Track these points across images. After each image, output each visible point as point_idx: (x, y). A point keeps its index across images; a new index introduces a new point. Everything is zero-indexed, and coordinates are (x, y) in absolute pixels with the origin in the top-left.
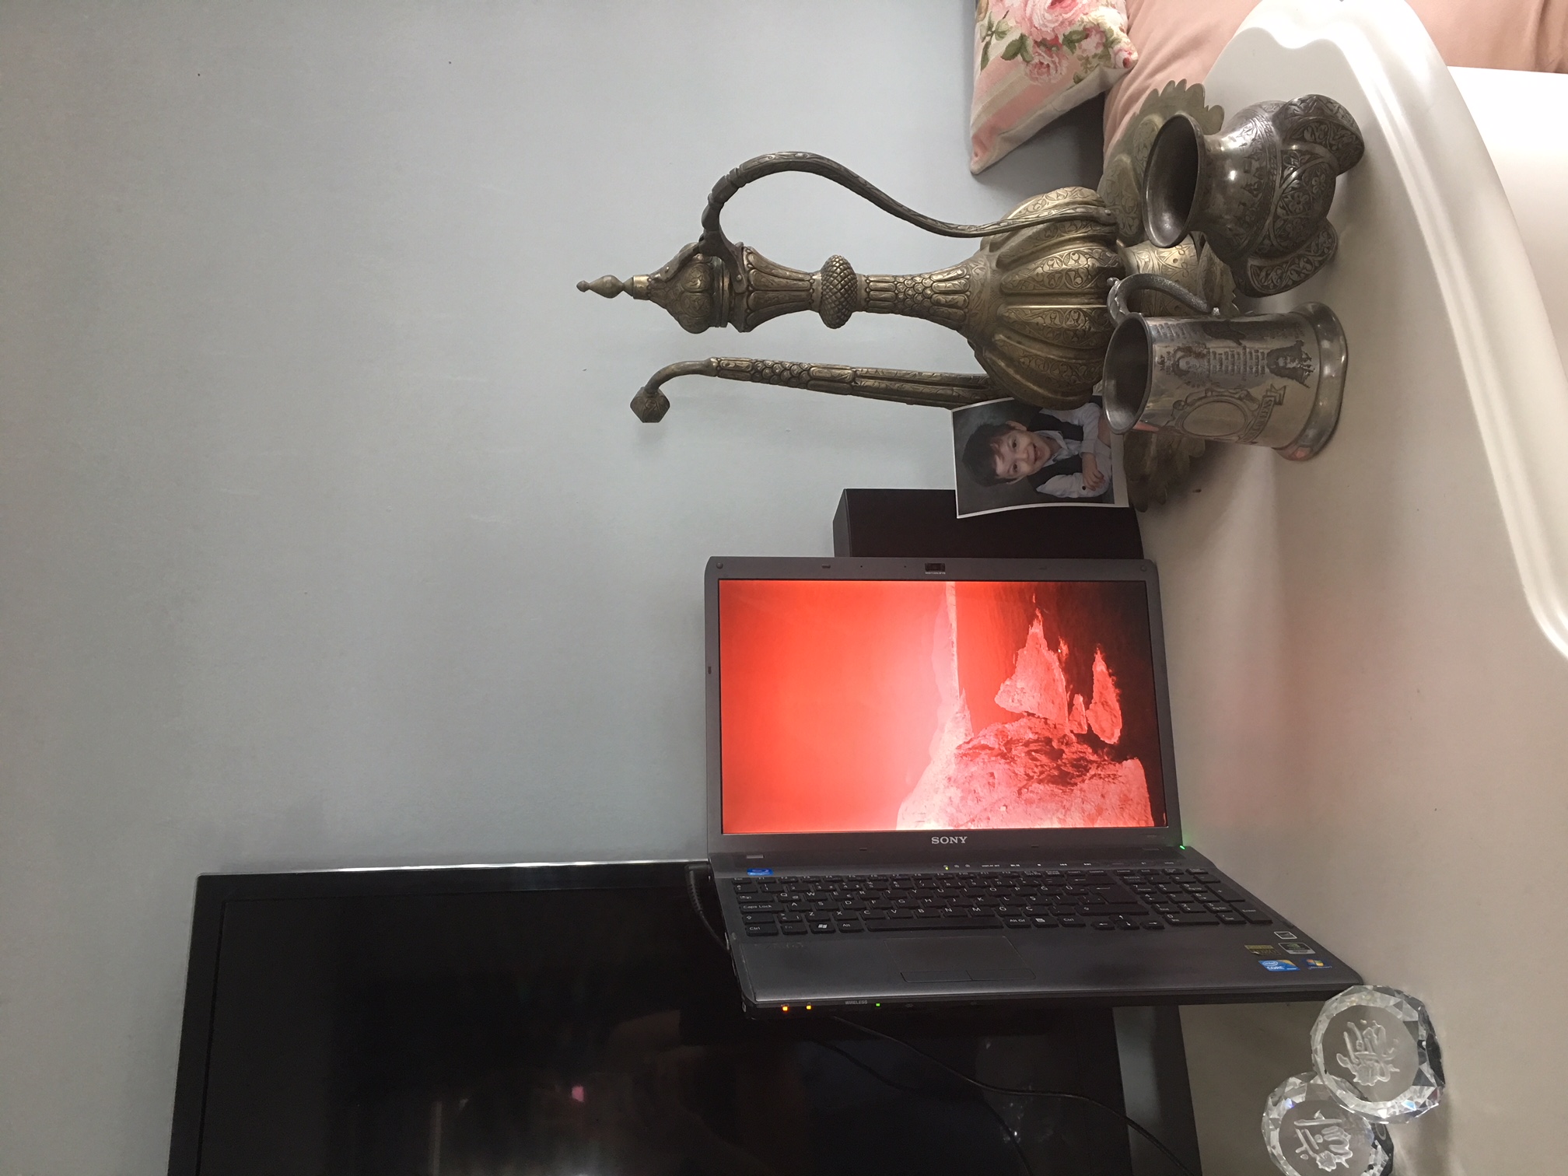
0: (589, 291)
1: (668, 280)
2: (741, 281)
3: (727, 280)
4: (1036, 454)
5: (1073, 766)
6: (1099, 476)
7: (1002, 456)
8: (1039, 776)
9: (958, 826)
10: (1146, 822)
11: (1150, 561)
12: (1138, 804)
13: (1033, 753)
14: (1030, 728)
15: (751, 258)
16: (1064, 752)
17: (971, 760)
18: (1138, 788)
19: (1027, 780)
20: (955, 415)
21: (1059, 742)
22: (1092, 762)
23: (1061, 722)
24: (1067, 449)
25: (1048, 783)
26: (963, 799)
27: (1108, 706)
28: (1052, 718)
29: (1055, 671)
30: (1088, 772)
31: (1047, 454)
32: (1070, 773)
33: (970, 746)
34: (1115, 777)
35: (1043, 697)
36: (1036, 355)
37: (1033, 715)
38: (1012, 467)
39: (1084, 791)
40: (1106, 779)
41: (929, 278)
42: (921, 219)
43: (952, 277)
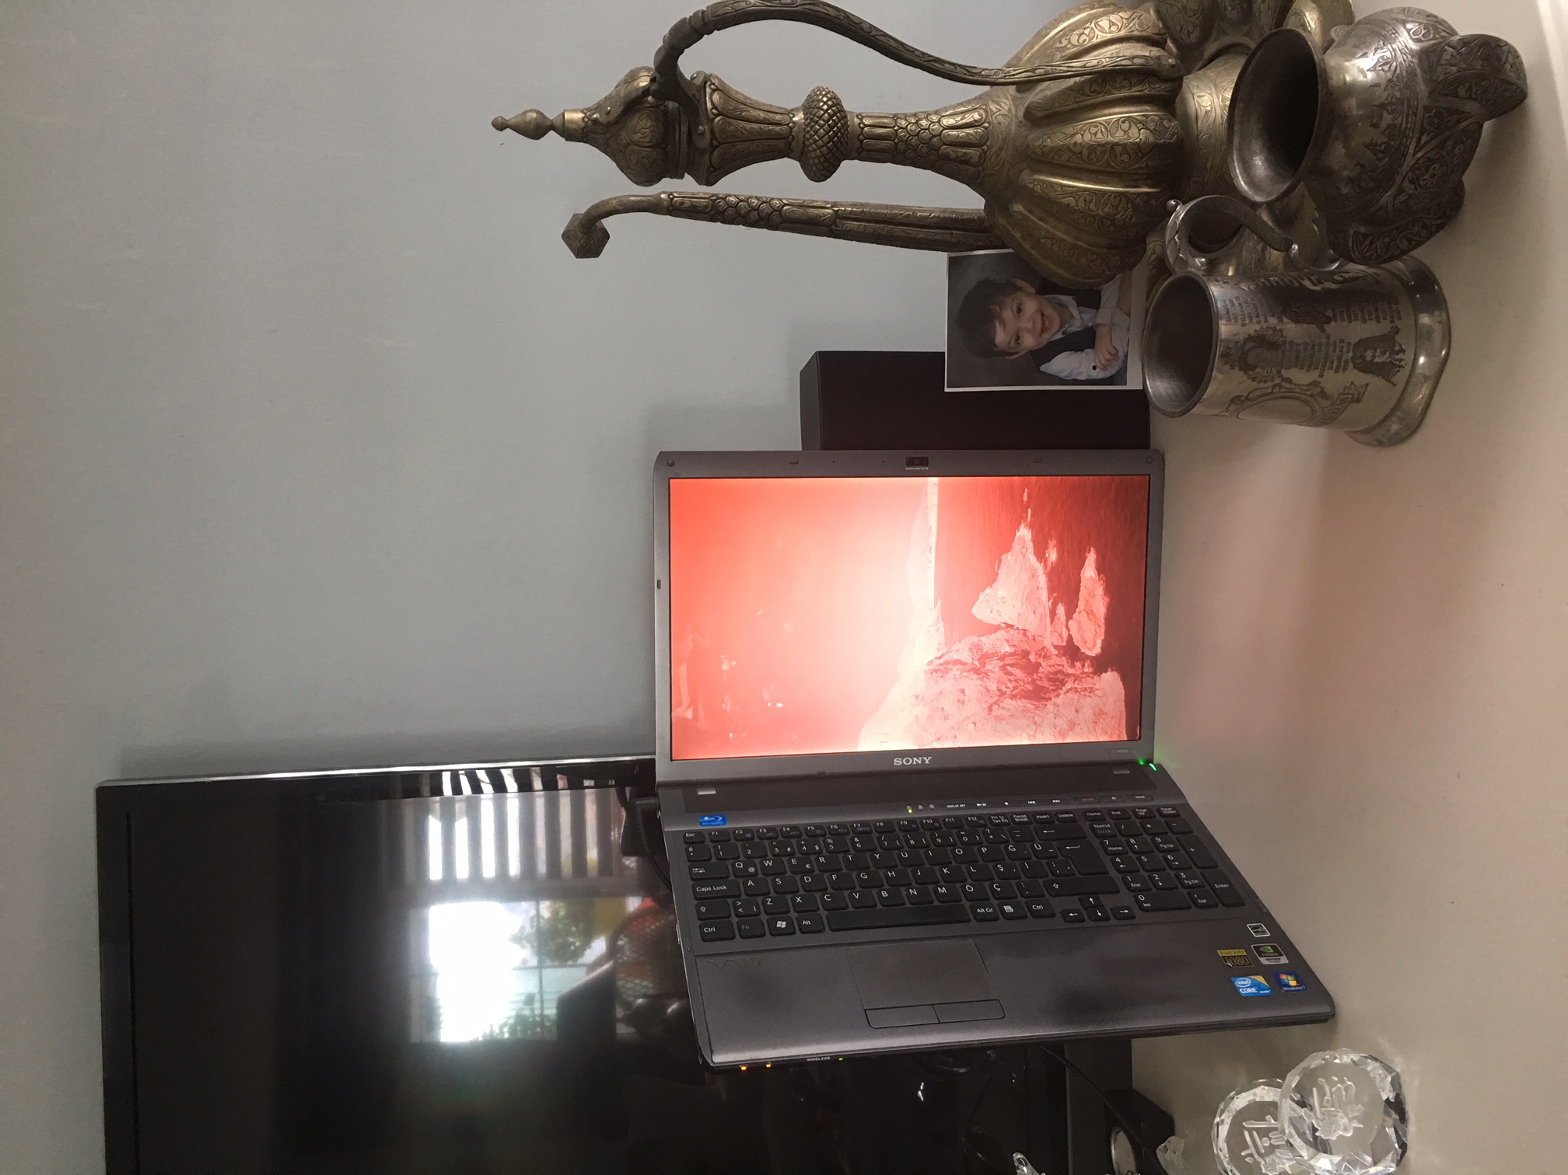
0: (508, 130)
1: (609, 125)
2: (703, 134)
3: (684, 129)
4: (1043, 324)
5: (1049, 680)
6: (1113, 352)
7: (1003, 323)
8: (1012, 691)
9: (923, 745)
10: (1119, 736)
11: (1157, 451)
12: (1112, 718)
13: (1008, 668)
14: (1008, 641)
15: (716, 97)
16: (1041, 665)
17: (942, 677)
18: (1115, 702)
19: (998, 696)
20: (951, 260)
21: (1036, 654)
22: (1069, 675)
23: (1042, 633)
24: (1080, 319)
25: (1020, 699)
26: (930, 717)
27: (1092, 615)
28: (1031, 630)
29: (1040, 578)
30: (1064, 685)
31: (1056, 326)
32: (1044, 687)
33: (941, 661)
34: (1092, 690)
35: (1024, 606)
36: (1062, 240)
37: (1012, 626)
38: (1014, 338)
39: (1058, 706)
40: (1083, 693)
41: (939, 121)
42: (937, 65)
43: (967, 124)
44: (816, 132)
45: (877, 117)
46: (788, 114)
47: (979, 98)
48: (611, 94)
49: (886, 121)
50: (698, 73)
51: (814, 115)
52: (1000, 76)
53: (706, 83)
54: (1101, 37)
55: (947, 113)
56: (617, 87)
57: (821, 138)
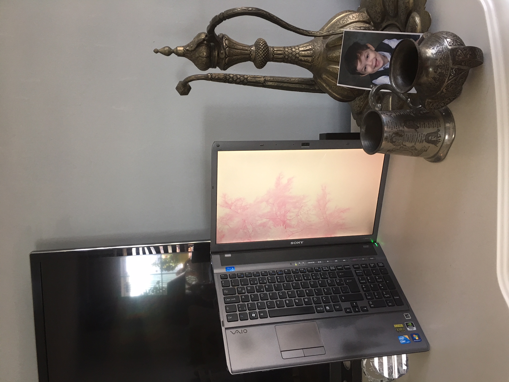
0: (159, 53)
1: (192, 51)
2: (222, 53)
3: (216, 52)
15: (227, 42)
41: (298, 49)
42: (298, 30)
43: (307, 49)
44: (259, 53)
45: (278, 48)
46: (250, 47)
47: (311, 41)
48: (192, 41)
49: (281, 49)
50: (221, 34)
51: (258, 47)
52: (318, 34)
53: (223, 37)
54: (350, 21)
55: (301, 46)
56: (194, 39)
57: (261, 55)
